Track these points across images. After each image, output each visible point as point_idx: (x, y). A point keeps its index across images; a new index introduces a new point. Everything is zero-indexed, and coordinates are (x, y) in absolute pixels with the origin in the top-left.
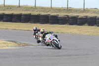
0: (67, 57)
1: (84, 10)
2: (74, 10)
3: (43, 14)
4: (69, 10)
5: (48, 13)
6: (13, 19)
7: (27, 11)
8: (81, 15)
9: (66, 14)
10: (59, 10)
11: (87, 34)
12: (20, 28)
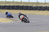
0: (37, 26)
1: (45, 3)
2: (40, 3)
3: (25, 5)
4: (38, 3)
5: (28, 5)
6: (10, 8)
7: (17, 4)
8: (44, 6)
9: (37, 5)
10: (33, 3)
11: (47, 15)
12: (14, 13)
